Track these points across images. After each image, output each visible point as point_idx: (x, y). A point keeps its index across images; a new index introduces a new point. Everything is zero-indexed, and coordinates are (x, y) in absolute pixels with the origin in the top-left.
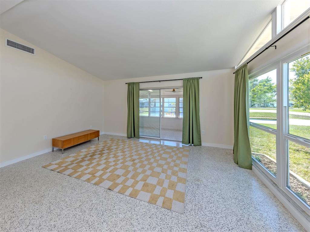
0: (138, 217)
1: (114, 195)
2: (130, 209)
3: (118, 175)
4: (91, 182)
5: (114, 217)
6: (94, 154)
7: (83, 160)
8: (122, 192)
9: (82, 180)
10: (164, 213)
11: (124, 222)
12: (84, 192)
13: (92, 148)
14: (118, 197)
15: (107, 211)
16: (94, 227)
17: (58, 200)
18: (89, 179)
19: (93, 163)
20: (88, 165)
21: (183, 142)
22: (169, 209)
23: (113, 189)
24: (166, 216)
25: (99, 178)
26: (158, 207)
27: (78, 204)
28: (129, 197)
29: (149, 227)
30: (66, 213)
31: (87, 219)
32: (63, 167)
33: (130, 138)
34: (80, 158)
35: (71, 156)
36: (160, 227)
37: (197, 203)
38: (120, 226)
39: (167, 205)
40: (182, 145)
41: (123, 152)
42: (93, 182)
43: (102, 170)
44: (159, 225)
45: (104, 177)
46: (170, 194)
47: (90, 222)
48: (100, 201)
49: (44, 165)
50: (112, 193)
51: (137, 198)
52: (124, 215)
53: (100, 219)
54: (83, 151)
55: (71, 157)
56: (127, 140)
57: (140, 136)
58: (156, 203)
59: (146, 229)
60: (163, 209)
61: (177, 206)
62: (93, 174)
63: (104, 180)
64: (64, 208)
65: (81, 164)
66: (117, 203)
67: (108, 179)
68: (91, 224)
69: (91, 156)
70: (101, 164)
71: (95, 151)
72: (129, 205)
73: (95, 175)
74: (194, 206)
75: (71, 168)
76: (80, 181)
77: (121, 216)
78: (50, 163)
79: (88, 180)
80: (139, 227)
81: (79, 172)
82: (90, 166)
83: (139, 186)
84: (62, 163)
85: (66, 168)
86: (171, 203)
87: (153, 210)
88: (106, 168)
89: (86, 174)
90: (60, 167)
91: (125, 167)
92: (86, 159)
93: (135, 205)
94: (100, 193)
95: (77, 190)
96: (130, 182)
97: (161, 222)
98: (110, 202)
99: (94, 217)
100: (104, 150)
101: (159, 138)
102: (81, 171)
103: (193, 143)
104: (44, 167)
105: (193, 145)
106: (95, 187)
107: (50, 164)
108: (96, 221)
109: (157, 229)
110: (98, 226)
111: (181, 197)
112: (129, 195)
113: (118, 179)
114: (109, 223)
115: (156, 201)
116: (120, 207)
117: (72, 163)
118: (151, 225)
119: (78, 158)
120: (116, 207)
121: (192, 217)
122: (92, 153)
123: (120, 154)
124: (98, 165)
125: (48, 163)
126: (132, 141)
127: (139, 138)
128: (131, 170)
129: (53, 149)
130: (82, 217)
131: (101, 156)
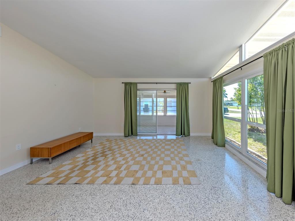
0: (171, 196)
1: (140, 187)
2: (161, 193)
3: (135, 171)
4: (110, 183)
5: (151, 203)
8: (146, 183)
9: (97, 184)
10: (187, 188)
11: (162, 204)
12: (108, 194)
13: (88, 151)
14: (145, 187)
15: (142, 202)
17: (80, 210)
19: (100, 165)
20: (95, 169)
21: (177, 135)
22: (190, 184)
23: (137, 183)
24: (190, 189)
25: (117, 178)
26: (182, 185)
27: (108, 205)
28: (156, 185)
29: (182, 200)
30: (99, 218)
31: (126, 214)
32: (62, 177)
33: (127, 137)
34: (80, 164)
36: (190, 198)
37: (205, 175)
38: (160, 208)
39: (187, 182)
40: (176, 137)
42: (112, 182)
44: (188, 196)
45: (122, 175)
46: (185, 174)
47: (131, 215)
48: (130, 196)
49: (29, 181)
50: (137, 186)
51: (162, 183)
52: (159, 199)
53: (139, 209)
54: (79, 156)
55: (65, 165)
57: (138, 134)
58: (178, 183)
59: (181, 202)
60: (186, 186)
61: (193, 180)
62: (108, 175)
65: (85, 169)
66: (147, 192)
67: (127, 176)
68: (133, 217)
70: (110, 165)
71: (95, 154)
72: (159, 191)
73: (110, 176)
74: (204, 177)
75: (75, 176)
76: (95, 186)
77: (156, 201)
80: (175, 203)
81: (88, 177)
82: (99, 169)
83: (159, 174)
84: (57, 173)
85: (68, 178)
86: (189, 180)
87: (179, 189)
88: (119, 167)
89: (98, 177)
90: (57, 178)
91: (138, 163)
92: (88, 164)
93: (163, 189)
94: (126, 190)
95: (98, 194)
96: (149, 174)
97: (189, 194)
98: (140, 194)
99: (133, 210)
101: (156, 134)
102: (91, 176)
103: (184, 135)
105: (184, 136)
106: (117, 186)
108: (136, 212)
111: (193, 174)
112: (154, 183)
113: (137, 174)
114: (149, 209)
115: (178, 182)
116: (152, 195)
117: (72, 170)
118: (183, 199)
119: (77, 164)
120: (148, 196)
121: (206, 184)
122: (92, 156)
124: (107, 166)
125: (34, 179)
126: (131, 139)
127: (137, 135)
128: (145, 164)
129: (32, 160)
130: (121, 214)
131: (106, 157)
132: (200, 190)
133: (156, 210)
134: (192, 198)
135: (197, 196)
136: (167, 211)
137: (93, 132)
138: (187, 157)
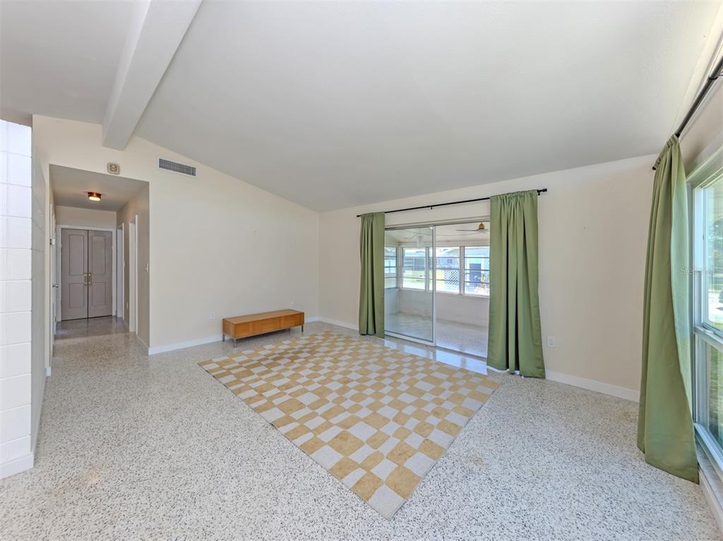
0: (295, 491)
1: (275, 437)
2: (289, 471)
3: (302, 403)
4: (251, 405)
5: (256, 475)
6: (281, 357)
7: (259, 364)
8: (290, 436)
9: (239, 398)
10: (348, 502)
11: (267, 491)
12: (232, 419)
13: (284, 344)
14: (281, 443)
15: (248, 462)
16: (218, 480)
18: (250, 398)
19: (272, 371)
20: (262, 374)
21: (489, 362)
22: (365, 498)
23: (279, 427)
24: (350, 510)
25: (266, 401)
26: (344, 487)
27: (215, 435)
28: (299, 450)
29: (304, 517)
31: (214, 463)
33: (364, 335)
34: (256, 359)
35: (246, 353)
36: (324, 526)
37: (438, 510)
38: (256, 494)
39: (364, 490)
40: (487, 369)
41: (336, 361)
42: (255, 405)
43: (279, 388)
44: (326, 520)
45: (276, 402)
46: (384, 469)
47: (216, 470)
48: (248, 441)
49: (202, 360)
50: (273, 433)
51: (312, 455)
52: (272, 479)
54: (268, 348)
55: (244, 354)
56: (357, 338)
57: (386, 333)
58: (342, 478)
59: (297, 518)
60: (351, 495)
61: (386, 498)
62: (260, 391)
63: (274, 406)
64: (194, 434)
65: (252, 370)
66: (273, 453)
67: (281, 406)
68: (215, 474)
69: (275, 359)
70: (283, 377)
71: (286, 352)
72: (290, 465)
74: (427, 513)
75: (234, 374)
76: (235, 400)
77: (266, 477)
78: (211, 360)
79: (249, 401)
80: (286, 510)
81: (242, 382)
82: (264, 377)
83: (327, 436)
84: (226, 362)
85: (228, 372)
86: (376, 489)
87: (330, 489)
88: (288, 386)
89: (251, 388)
90: (221, 368)
91: (322, 393)
92: (264, 363)
93: (302, 467)
94: (254, 428)
95: (224, 413)
96: (315, 423)
97: (332, 518)
98: (262, 447)
99: (226, 464)
100: (303, 352)
101: (431, 344)
102: (246, 383)
103: (518, 368)
104: (200, 365)
105: (517, 372)
106: (253, 415)
107: (210, 362)
108: (224, 471)
109: (315, 526)
110: (224, 480)
111: (405, 485)
112: (300, 445)
113: (297, 410)
114: (243, 482)
115: (346, 475)
116: (274, 462)
117: (240, 366)
118: (309, 515)
119: (253, 359)
120: (266, 461)
121: (407, 534)
122: (279, 354)
123: (327, 364)
124: (279, 377)
125: (207, 359)
127: (383, 336)
128: (331, 401)
131: (292, 361)
132: (372, 532)
133: (248, 490)
134: (328, 530)
135: (342, 537)
136: (258, 509)
137: (303, 313)
138: (449, 432)
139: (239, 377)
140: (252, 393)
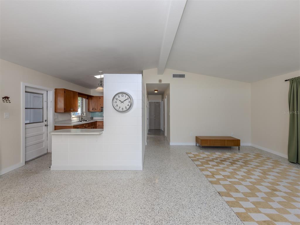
3: (237, 190)
4: (208, 179)
5: (210, 213)
6: (225, 160)
7: (212, 160)
8: (230, 204)
9: (203, 173)
12: (199, 181)
13: (227, 154)
14: (224, 204)
15: (206, 205)
17: (183, 175)
18: (208, 175)
19: (220, 166)
20: (214, 166)
23: (223, 196)
25: (216, 180)
27: (192, 185)
28: (235, 215)
30: (183, 184)
31: (191, 197)
34: (211, 158)
41: (265, 173)
42: (210, 179)
43: (223, 176)
45: (222, 182)
47: (192, 200)
48: (206, 195)
49: (187, 152)
50: (220, 197)
51: (244, 222)
52: (218, 220)
53: (199, 204)
54: (217, 154)
55: (205, 154)
62: (213, 174)
63: (220, 184)
64: (184, 181)
65: (209, 162)
66: (219, 207)
67: (224, 186)
68: (191, 201)
69: (222, 161)
70: (226, 171)
71: (228, 158)
72: (229, 219)
73: (214, 176)
75: (200, 162)
76: (201, 173)
77: (215, 217)
78: (191, 153)
79: (207, 176)
81: (204, 167)
82: (215, 168)
84: (197, 155)
85: (198, 160)
88: (229, 177)
89: (208, 171)
90: (195, 157)
92: (215, 161)
94: (209, 190)
95: (196, 177)
98: (213, 201)
99: (196, 200)
100: (239, 161)
102: (206, 167)
104: (187, 153)
106: (209, 183)
107: (190, 153)
108: (195, 203)
112: (236, 212)
113: (234, 192)
114: (203, 212)
116: (220, 212)
117: (204, 158)
119: (210, 157)
120: (215, 209)
122: (224, 158)
124: (223, 170)
126: (295, 169)
128: (260, 197)
129: (196, 144)
130: (189, 193)
131: (232, 165)
137: (240, 140)
139: (203, 164)
140: (209, 173)
